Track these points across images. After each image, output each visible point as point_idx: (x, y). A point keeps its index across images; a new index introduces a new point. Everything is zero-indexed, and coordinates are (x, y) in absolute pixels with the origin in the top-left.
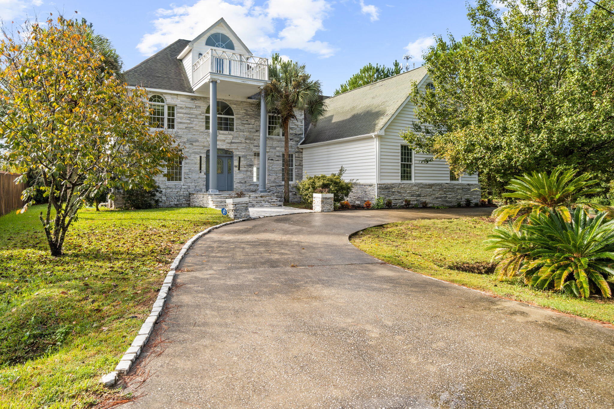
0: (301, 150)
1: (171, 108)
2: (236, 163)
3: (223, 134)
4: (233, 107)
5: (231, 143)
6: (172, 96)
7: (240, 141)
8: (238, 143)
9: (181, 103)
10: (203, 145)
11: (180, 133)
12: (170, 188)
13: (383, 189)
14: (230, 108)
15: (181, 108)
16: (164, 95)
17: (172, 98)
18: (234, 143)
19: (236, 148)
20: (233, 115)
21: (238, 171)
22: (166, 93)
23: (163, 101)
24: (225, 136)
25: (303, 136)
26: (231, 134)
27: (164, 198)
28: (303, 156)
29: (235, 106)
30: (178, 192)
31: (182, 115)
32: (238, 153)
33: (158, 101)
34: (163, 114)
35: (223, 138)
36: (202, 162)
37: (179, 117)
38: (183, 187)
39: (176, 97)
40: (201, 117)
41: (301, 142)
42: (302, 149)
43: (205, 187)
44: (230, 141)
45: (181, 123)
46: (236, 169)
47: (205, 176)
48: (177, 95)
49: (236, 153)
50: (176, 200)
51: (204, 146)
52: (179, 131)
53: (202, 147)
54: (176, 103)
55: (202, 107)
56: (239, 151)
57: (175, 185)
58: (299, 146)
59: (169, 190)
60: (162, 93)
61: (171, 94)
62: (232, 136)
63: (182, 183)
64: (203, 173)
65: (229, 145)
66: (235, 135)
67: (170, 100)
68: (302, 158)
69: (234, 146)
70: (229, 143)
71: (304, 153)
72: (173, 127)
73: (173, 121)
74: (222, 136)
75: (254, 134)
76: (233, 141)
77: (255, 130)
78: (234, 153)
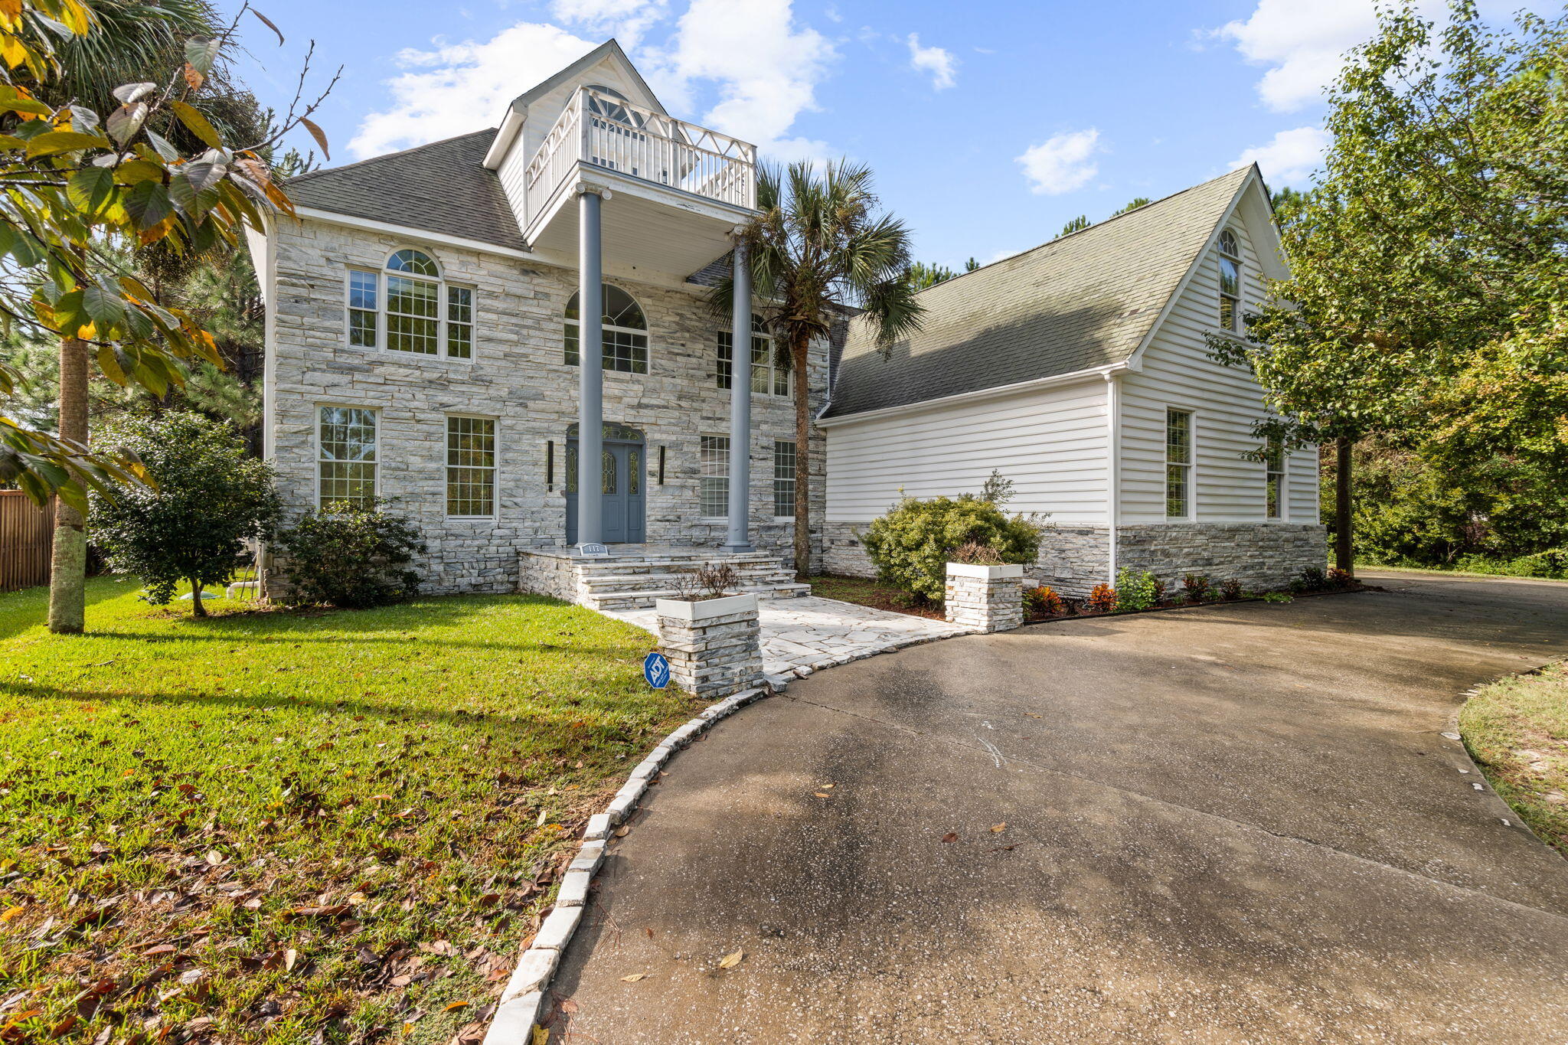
0: (823, 434)
1: (461, 296)
2: (652, 464)
3: (616, 380)
4: (644, 304)
5: (640, 406)
6: (464, 258)
7: (663, 403)
8: (659, 407)
9: (492, 280)
10: (557, 408)
11: (489, 369)
12: (457, 536)
13: (1130, 543)
14: (636, 308)
15: (491, 295)
16: (437, 253)
17: (462, 263)
18: (646, 406)
19: (653, 420)
20: (644, 328)
21: (658, 487)
22: (444, 247)
23: (432, 271)
24: (623, 386)
25: (827, 396)
26: (638, 382)
27: (437, 567)
28: (828, 448)
29: (649, 301)
30: (480, 548)
31: (494, 317)
32: (657, 436)
33: (418, 270)
34: (433, 308)
35: (616, 392)
36: (555, 460)
37: (483, 323)
38: (496, 532)
39: (474, 259)
40: (552, 326)
41: (824, 410)
42: (825, 430)
43: (563, 532)
44: (636, 401)
45: (489, 340)
46: (651, 482)
47: (564, 501)
48: (478, 254)
49: (652, 435)
50: (475, 572)
51: (561, 413)
52: (484, 363)
53: (555, 416)
54: (476, 279)
55: (553, 298)
56: (660, 431)
57: (472, 526)
58: (817, 421)
59: (452, 543)
60: (430, 246)
61: (459, 250)
62: (641, 388)
63: (495, 519)
64: (557, 493)
65: (633, 412)
66: (651, 385)
67: (453, 268)
68: (824, 453)
69: (647, 416)
70: (633, 407)
71: (829, 441)
72: (466, 353)
73: (466, 333)
74: (613, 384)
75: (701, 384)
76: (644, 401)
77: (704, 374)
78: (648, 437)
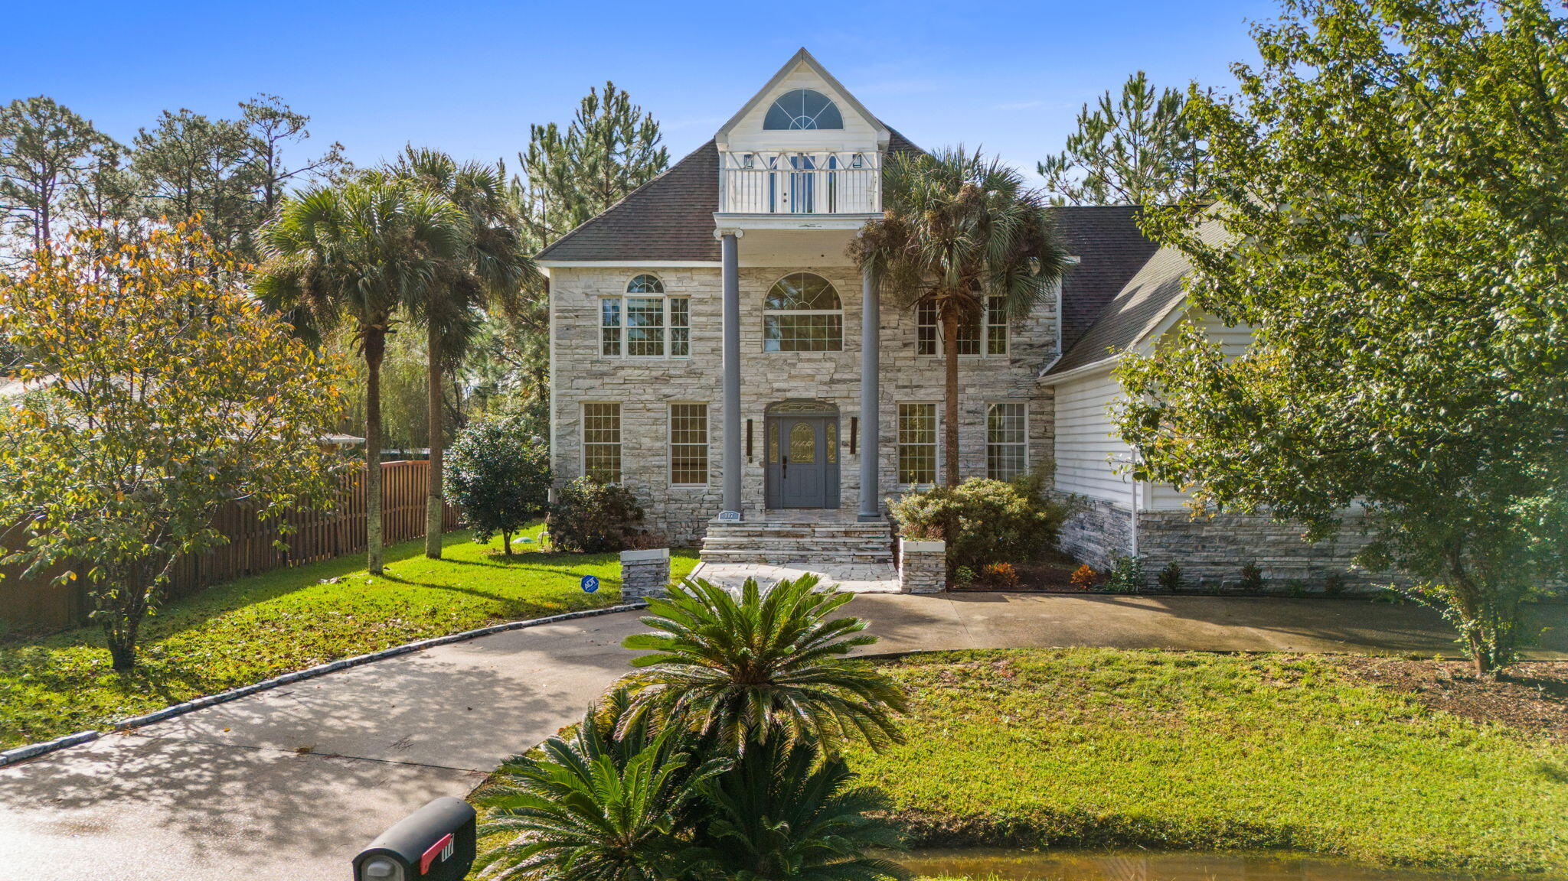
0: (1050, 392)
1: (680, 306)
2: (845, 435)
3: (809, 360)
4: (837, 284)
5: (832, 381)
6: (680, 275)
7: (855, 377)
8: (851, 381)
9: (702, 289)
10: (755, 390)
11: (700, 363)
12: (676, 501)
13: (1159, 528)
14: (831, 289)
15: (701, 301)
16: (661, 274)
17: (680, 279)
18: (839, 381)
19: (845, 394)
20: (839, 307)
21: (850, 456)
22: (664, 269)
23: (659, 288)
24: (814, 365)
25: (1059, 348)
26: (831, 359)
27: (663, 525)
28: (1057, 408)
29: (842, 282)
30: (694, 510)
31: (703, 319)
32: (850, 408)
33: (649, 290)
34: (659, 320)
35: (809, 371)
36: (755, 435)
37: (695, 326)
38: (707, 497)
39: (689, 274)
40: (752, 320)
41: (1050, 366)
42: (1053, 387)
43: (761, 498)
44: (827, 378)
45: (700, 339)
46: (845, 451)
47: (762, 471)
48: (691, 269)
49: (845, 408)
50: (690, 530)
51: (759, 395)
52: (696, 358)
53: (754, 398)
54: (690, 290)
55: (752, 295)
56: (853, 404)
57: (688, 493)
58: (1039, 379)
59: (673, 506)
60: (655, 270)
61: (676, 269)
62: (833, 365)
63: (706, 487)
64: (756, 464)
65: (825, 388)
66: (842, 362)
67: (673, 285)
68: (1053, 413)
69: (840, 390)
70: (825, 383)
71: (1057, 399)
72: (684, 350)
73: (685, 334)
74: (806, 365)
75: (896, 354)
76: (837, 376)
77: (900, 344)
78: (842, 409)
